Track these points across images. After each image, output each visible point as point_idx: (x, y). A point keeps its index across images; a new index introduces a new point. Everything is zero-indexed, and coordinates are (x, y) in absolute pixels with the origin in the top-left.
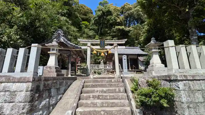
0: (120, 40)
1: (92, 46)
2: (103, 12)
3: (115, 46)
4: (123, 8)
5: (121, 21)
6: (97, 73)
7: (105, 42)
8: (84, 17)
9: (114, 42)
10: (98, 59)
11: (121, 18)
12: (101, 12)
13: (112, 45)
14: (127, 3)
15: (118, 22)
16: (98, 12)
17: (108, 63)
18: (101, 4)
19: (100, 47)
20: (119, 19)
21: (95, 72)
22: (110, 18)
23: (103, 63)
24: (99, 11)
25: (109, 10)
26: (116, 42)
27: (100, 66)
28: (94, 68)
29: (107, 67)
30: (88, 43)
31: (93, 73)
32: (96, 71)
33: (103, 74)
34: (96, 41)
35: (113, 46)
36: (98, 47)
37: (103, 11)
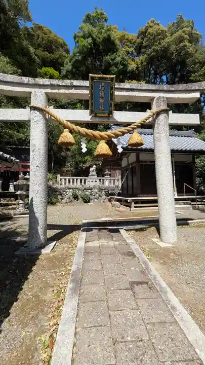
0: (182, 87)
1: (52, 110)
2: (94, 40)
3: (158, 114)
4: (143, 34)
5: (137, 68)
6: (81, 200)
7: (116, 93)
8: (47, 54)
9: (156, 95)
10: (84, 162)
11: (139, 62)
12: (90, 40)
13: (143, 106)
14: (152, 22)
15: (132, 72)
16: (82, 39)
17: (107, 172)
18: (88, 19)
19: (91, 113)
20: (133, 63)
21: (76, 197)
22: (113, 60)
23: (95, 173)
24: (84, 37)
25: (109, 36)
26: (162, 95)
27: (88, 179)
28: (74, 186)
29: (107, 183)
30: (32, 90)
31: (69, 198)
32: (79, 193)
33: (96, 200)
34: (72, 87)
35: (149, 113)
36: (84, 115)
37: (95, 37)
